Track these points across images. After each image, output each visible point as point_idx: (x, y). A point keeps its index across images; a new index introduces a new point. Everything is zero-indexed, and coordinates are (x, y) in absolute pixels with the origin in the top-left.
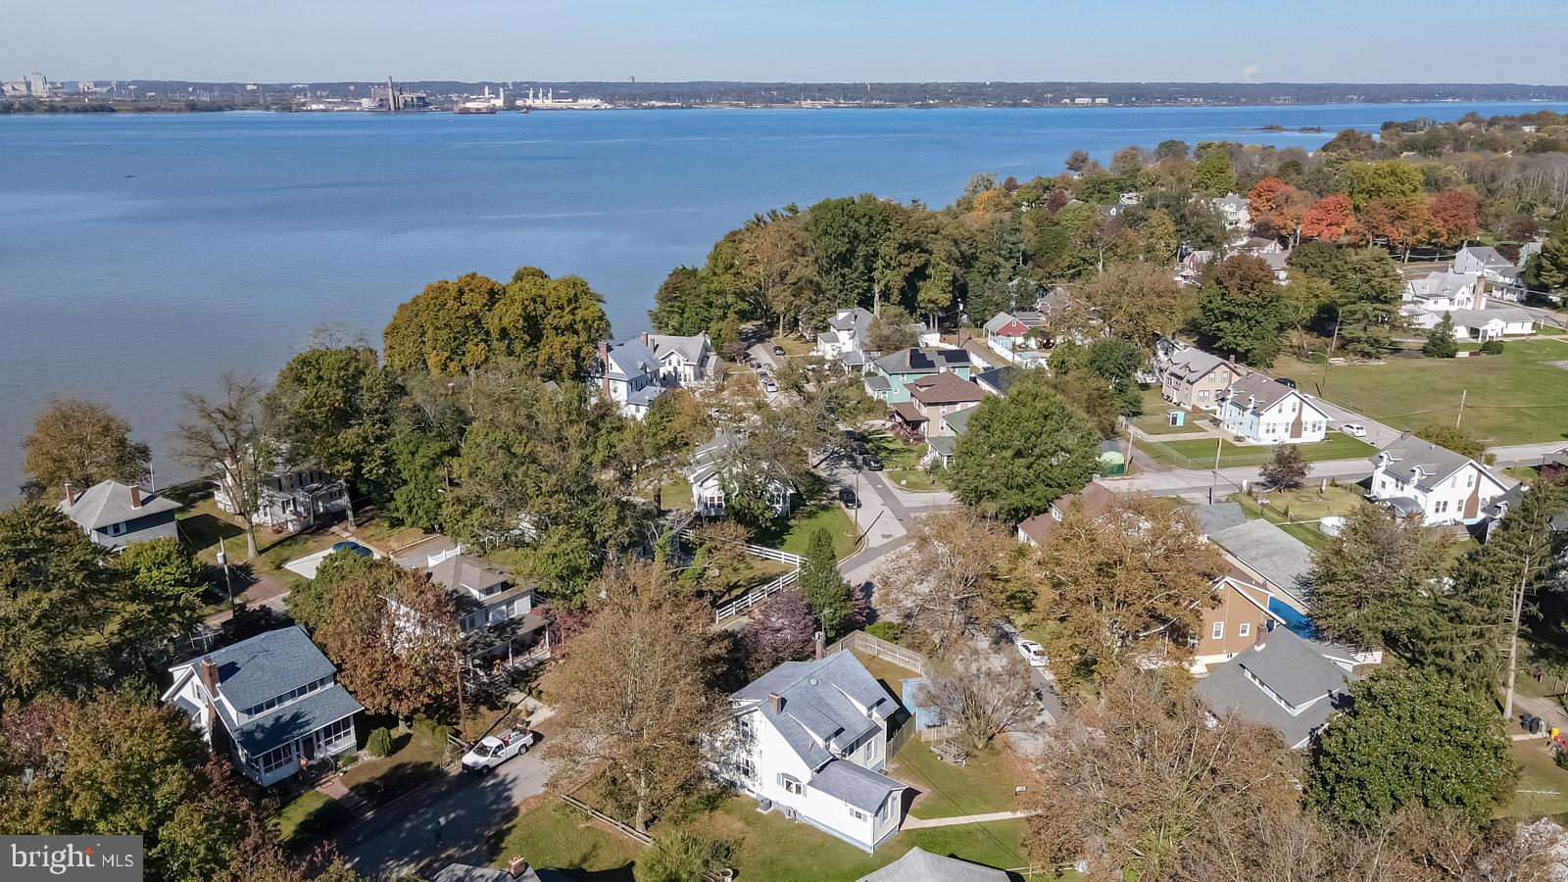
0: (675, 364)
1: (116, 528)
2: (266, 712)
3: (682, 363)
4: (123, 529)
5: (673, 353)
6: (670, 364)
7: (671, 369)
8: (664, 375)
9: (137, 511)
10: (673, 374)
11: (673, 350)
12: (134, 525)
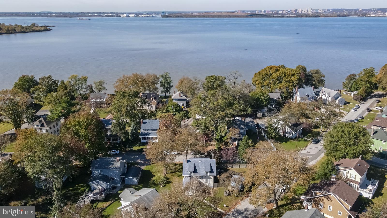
0: (326, 97)
1: (176, 99)
2: (146, 131)
3: (328, 97)
4: (177, 100)
5: (326, 94)
6: (325, 96)
7: (325, 98)
8: (324, 99)
9: (180, 98)
10: (326, 99)
11: (326, 93)
12: (179, 100)
